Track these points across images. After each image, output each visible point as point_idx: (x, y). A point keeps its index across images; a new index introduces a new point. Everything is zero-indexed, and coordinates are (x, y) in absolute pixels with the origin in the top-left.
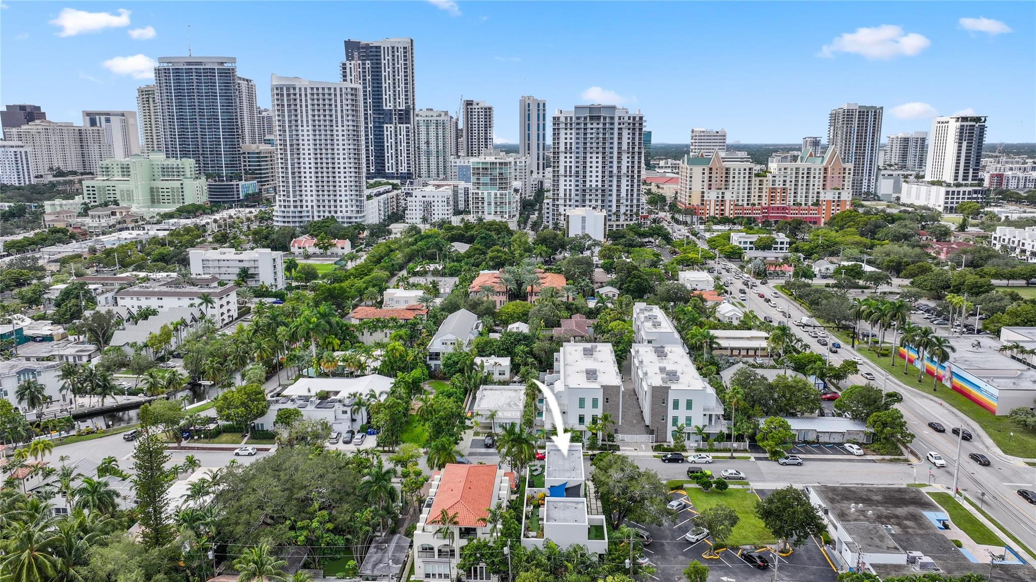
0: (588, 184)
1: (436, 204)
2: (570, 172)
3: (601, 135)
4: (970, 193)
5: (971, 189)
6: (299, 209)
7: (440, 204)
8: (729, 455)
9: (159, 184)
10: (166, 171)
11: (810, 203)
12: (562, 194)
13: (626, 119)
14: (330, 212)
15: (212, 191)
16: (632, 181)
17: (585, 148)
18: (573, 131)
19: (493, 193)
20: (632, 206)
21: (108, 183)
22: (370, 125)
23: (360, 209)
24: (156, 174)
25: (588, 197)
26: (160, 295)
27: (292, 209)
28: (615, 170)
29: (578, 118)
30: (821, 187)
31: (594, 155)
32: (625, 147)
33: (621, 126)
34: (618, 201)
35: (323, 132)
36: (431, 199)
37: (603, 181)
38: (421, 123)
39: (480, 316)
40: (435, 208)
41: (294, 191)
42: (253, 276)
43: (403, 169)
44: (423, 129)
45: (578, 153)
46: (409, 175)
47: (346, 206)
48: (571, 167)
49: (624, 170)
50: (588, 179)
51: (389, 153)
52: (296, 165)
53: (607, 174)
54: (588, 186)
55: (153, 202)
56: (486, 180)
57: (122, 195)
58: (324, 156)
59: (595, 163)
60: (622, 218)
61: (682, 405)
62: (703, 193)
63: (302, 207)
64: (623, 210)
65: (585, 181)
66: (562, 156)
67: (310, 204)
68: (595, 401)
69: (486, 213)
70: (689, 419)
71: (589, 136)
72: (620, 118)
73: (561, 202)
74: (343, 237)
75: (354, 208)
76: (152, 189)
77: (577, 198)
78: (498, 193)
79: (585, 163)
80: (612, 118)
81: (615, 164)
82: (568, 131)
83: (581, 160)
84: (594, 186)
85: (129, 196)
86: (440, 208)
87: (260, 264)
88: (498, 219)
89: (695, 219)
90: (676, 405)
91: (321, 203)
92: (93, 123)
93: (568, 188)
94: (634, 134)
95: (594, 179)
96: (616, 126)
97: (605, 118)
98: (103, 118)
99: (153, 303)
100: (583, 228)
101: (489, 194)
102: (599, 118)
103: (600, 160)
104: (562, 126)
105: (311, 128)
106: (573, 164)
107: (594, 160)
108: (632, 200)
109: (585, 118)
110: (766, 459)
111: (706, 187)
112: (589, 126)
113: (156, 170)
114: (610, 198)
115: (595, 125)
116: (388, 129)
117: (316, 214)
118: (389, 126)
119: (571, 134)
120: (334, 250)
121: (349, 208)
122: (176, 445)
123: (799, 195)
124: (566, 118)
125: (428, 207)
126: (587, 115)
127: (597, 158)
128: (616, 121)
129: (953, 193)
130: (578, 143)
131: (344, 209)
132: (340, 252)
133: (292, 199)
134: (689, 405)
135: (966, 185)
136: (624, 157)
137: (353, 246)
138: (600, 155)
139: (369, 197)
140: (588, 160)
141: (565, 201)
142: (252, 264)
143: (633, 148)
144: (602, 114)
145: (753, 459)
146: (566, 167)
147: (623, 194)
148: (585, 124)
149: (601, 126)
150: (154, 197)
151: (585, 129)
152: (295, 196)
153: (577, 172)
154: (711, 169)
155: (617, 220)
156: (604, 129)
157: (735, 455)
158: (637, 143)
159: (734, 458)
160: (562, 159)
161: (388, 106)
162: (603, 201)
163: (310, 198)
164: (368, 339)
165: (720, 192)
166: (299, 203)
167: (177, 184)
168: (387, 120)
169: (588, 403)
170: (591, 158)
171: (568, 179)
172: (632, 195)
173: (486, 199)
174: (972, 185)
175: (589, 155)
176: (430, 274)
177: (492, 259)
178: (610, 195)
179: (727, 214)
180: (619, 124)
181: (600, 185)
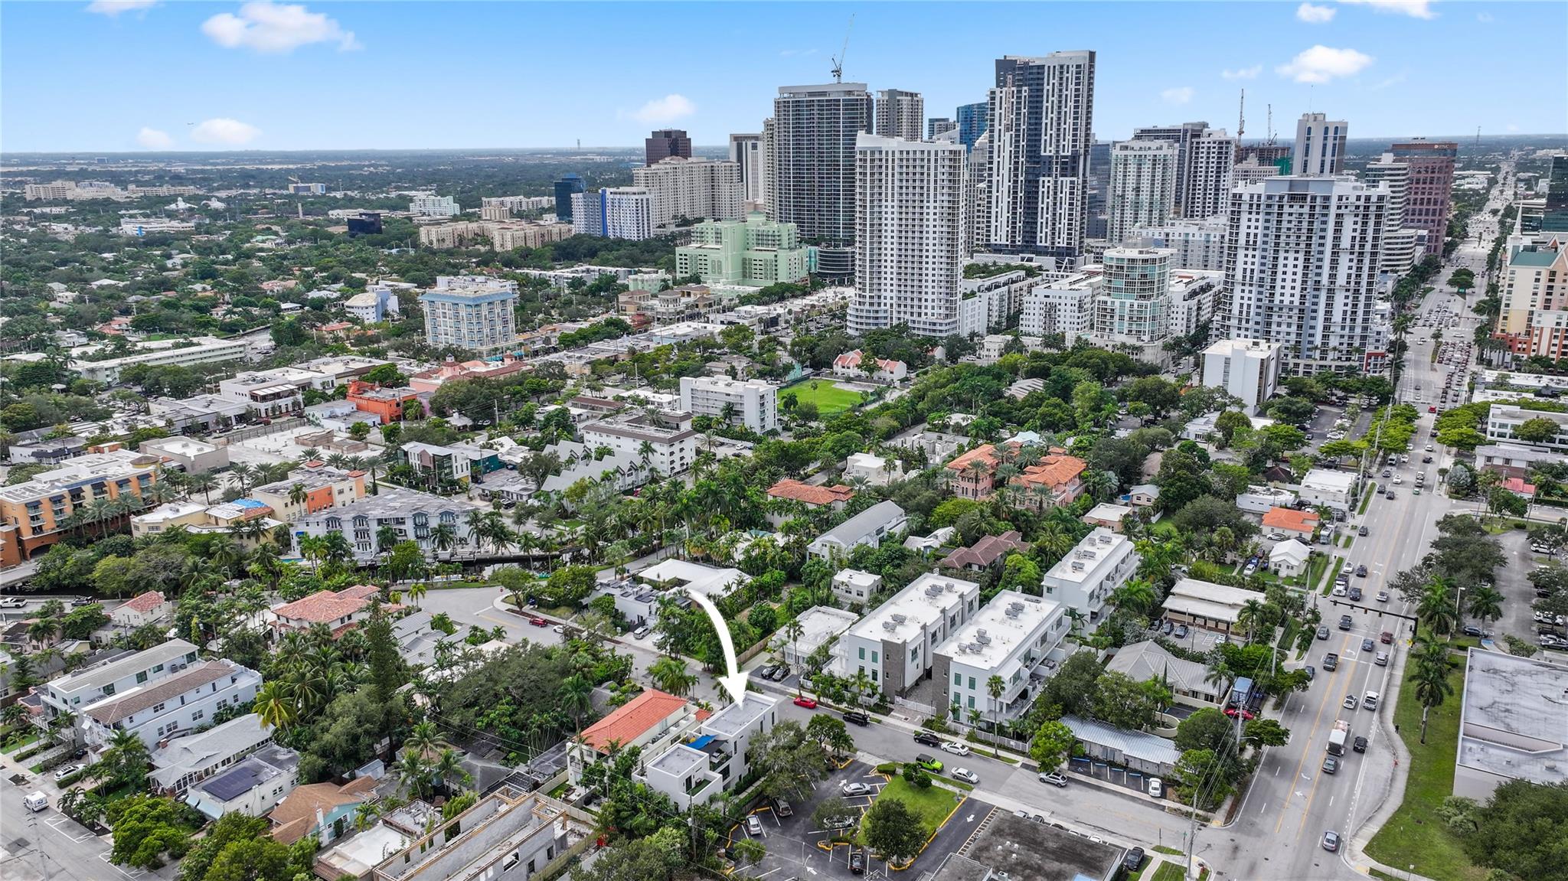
0: (1277, 298)
1: (1062, 307)
2: (1252, 278)
3: (1305, 225)
6: (876, 308)
7: (1069, 308)
9: (752, 255)
10: (762, 239)
12: (1236, 311)
13: (1353, 199)
14: (912, 314)
16: (1356, 298)
17: (1277, 244)
18: (1261, 217)
19: (1128, 302)
20: (1351, 337)
21: (700, 251)
23: (951, 310)
24: (751, 241)
25: (1275, 319)
26: (619, 434)
27: (867, 307)
28: (1325, 280)
29: (1269, 197)
31: (1291, 255)
32: (1345, 243)
33: (1343, 211)
34: (1326, 328)
35: (911, 210)
36: (1057, 301)
37: (1303, 297)
40: (1062, 313)
41: (871, 285)
42: (738, 413)
43: (1062, 242)
44: (1132, 168)
45: (1265, 250)
47: (933, 308)
48: (1252, 271)
49: (1341, 280)
50: (1278, 290)
53: (1311, 286)
54: (1277, 302)
56: (1120, 283)
58: (909, 241)
59: (1291, 266)
60: (1331, 355)
61: (965, 682)
62: (1532, 313)
63: (879, 305)
64: (1334, 342)
65: (1272, 295)
66: (1241, 253)
67: (888, 302)
68: (875, 654)
69: (1116, 331)
70: (972, 701)
71: (1285, 225)
72: (1340, 198)
73: (1234, 322)
74: (897, 358)
75: (943, 311)
76: (744, 261)
77: (1259, 319)
78: (1136, 303)
79: (1275, 266)
80: (1327, 198)
81: (1326, 271)
82: (1254, 216)
83: (1269, 262)
84: (1287, 302)
86: (1068, 314)
87: (745, 401)
88: (1131, 341)
90: (958, 681)
91: (902, 302)
93: (1246, 302)
94: (1365, 224)
95: (1288, 291)
96: (1333, 211)
97: (1314, 198)
98: (750, 144)
100: (1225, 376)
101: (1122, 304)
102: (1304, 198)
103: (1300, 263)
104: (1245, 207)
105: (896, 203)
106: (1256, 267)
107: (1291, 262)
108: (1352, 329)
109: (1281, 198)
110: (1034, 770)
111: (1540, 302)
112: (1286, 209)
113: (751, 237)
114: (1312, 323)
115: (1296, 209)
116: (1046, 182)
117: (895, 315)
118: (1046, 179)
119: (1257, 220)
120: (882, 374)
121: (936, 311)
124: (1252, 197)
125: (1050, 312)
126: (1285, 192)
127: (1296, 259)
128: (1334, 202)
130: (1266, 235)
131: (930, 311)
132: (888, 377)
133: (868, 294)
134: (972, 684)
136: (1344, 260)
137: (911, 366)
138: (1301, 256)
139: (969, 295)
140: (1281, 261)
141: (1240, 321)
142: (738, 400)
143: (1362, 246)
144: (1311, 192)
145: (1018, 765)
146: (1245, 270)
147: (1337, 317)
148: (1281, 207)
149: (1306, 210)
150: (746, 271)
151: (1280, 215)
152: (871, 291)
153: (1262, 279)
154: (1553, 273)
155: (1322, 359)
156: (1312, 215)
157: (1001, 753)
158: (1369, 238)
159: (997, 757)
160: (1241, 258)
161: (1047, 151)
162: (1300, 327)
163: (889, 294)
166: (876, 300)
169: (868, 655)
170: (1286, 258)
172: (1353, 320)
173: (1117, 311)
175: (1282, 255)
178: (1314, 318)
180: (1339, 207)
181: (1297, 301)
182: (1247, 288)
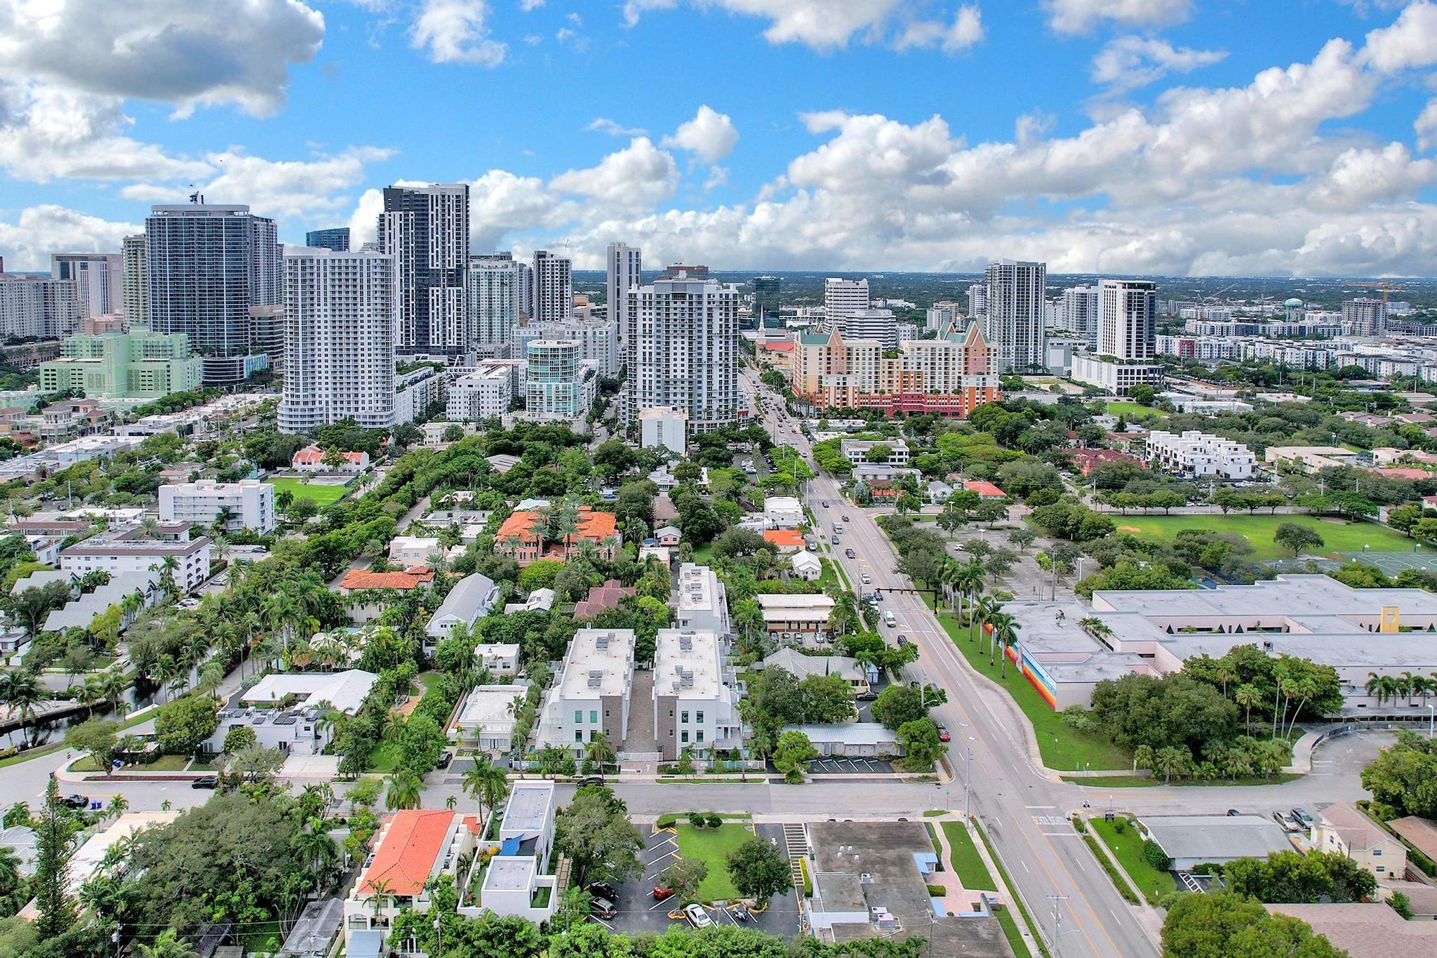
0: (672, 374)
1: (485, 394)
2: (650, 359)
3: (687, 316)
4: (1145, 372)
5: (1145, 367)
6: (310, 406)
7: (491, 394)
8: (740, 776)
9: (139, 366)
10: (150, 350)
11: (950, 390)
12: (640, 386)
13: (717, 298)
14: (349, 409)
15: (209, 369)
16: (727, 371)
17: (668, 332)
18: (653, 311)
19: (554, 385)
20: (727, 401)
21: (73, 366)
22: (411, 288)
23: (388, 404)
24: (136, 353)
25: (672, 390)
26: (114, 554)
27: (301, 406)
28: (705, 358)
29: (659, 296)
30: (962, 371)
31: (679, 340)
32: (716, 330)
34: (709, 395)
35: (344, 313)
36: (481, 389)
37: (690, 372)
38: (483, 276)
39: (496, 580)
40: (485, 400)
41: (305, 384)
42: (235, 516)
43: (453, 342)
44: (484, 282)
45: (659, 336)
46: (459, 350)
47: (370, 402)
48: (650, 353)
49: (716, 358)
50: (672, 368)
51: (434, 322)
52: (309, 352)
53: (694, 363)
54: (672, 378)
55: (130, 388)
56: (546, 369)
57: (90, 381)
58: (344, 341)
59: (679, 349)
60: (715, 415)
61: (692, 717)
62: (821, 377)
63: (314, 403)
64: (715, 405)
65: (668, 371)
66: (640, 340)
67: (324, 399)
68: (593, 713)
69: (545, 410)
70: (700, 736)
71: (672, 317)
72: (709, 296)
73: (639, 395)
74: (361, 449)
75: (380, 404)
76: (130, 374)
77: (659, 391)
78: (561, 385)
79: (668, 349)
80: (700, 296)
81: (705, 351)
82: (647, 311)
83: (663, 346)
84: (679, 377)
85: (99, 381)
86: (491, 400)
87: (243, 502)
88: (560, 418)
89: (811, 411)
90: (685, 717)
91: (339, 399)
92: (65, 274)
93: (647, 378)
94: (727, 315)
95: (679, 368)
96: (705, 305)
97: (691, 296)
98: (78, 263)
99: (103, 564)
100: (660, 435)
101: (549, 387)
102: (683, 296)
103: (686, 346)
104: (640, 304)
105: (329, 307)
106: (653, 351)
107: (679, 345)
108: (727, 394)
109: (667, 296)
110: (782, 781)
111: (824, 370)
112: (672, 305)
113: (136, 349)
114: (699, 391)
115: (679, 305)
116: (435, 292)
117: (331, 412)
118: (435, 289)
119: (650, 314)
120: (347, 466)
121: (374, 405)
122: (104, 774)
123: (937, 380)
124: (644, 296)
125: (475, 399)
126: (670, 292)
127: (683, 343)
128: (705, 298)
129: (1126, 372)
130: (659, 326)
131: (367, 405)
132: (354, 468)
133: (301, 393)
134: (700, 716)
135: (1141, 363)
136: (716, 341)
137: (372, 457)
138: (686, 340)
139: (401, 389)
140: (672, 345)
141: (644, 394)
142: (234, 502)
143: (727, 331)
144: (688, 292)
145: (767, 782)
146: (644, 353)
147: (716, 386)
148: (668, 303)
149: (686, 305)
150: (132, 383)
151: (668, 309)
152: (305, 390)
153: (658, 360)
154: (829, 349)
155: (709, 419)
156: (691, 309)
157: (748, 776)
158: (731, 325)
159: (745, 781)
160: (640, 344)
161: (435, 264)
162: (690, 395)
163: (324, 392)
164: (359, 614)
165: (841, 377)
166: (310, 399)
167: (163, 366)
168: (433, 282)
169: (586, 717)
170: (675, 343)
171: (647, 368)
172: (727, 388)
173: (545, 394)
174: (1147, 363)
175: (672, 340)
176: (457, 506)
177: (538, 484)
178: (700, 388)
179: (850, 405)
181: (686, 375)
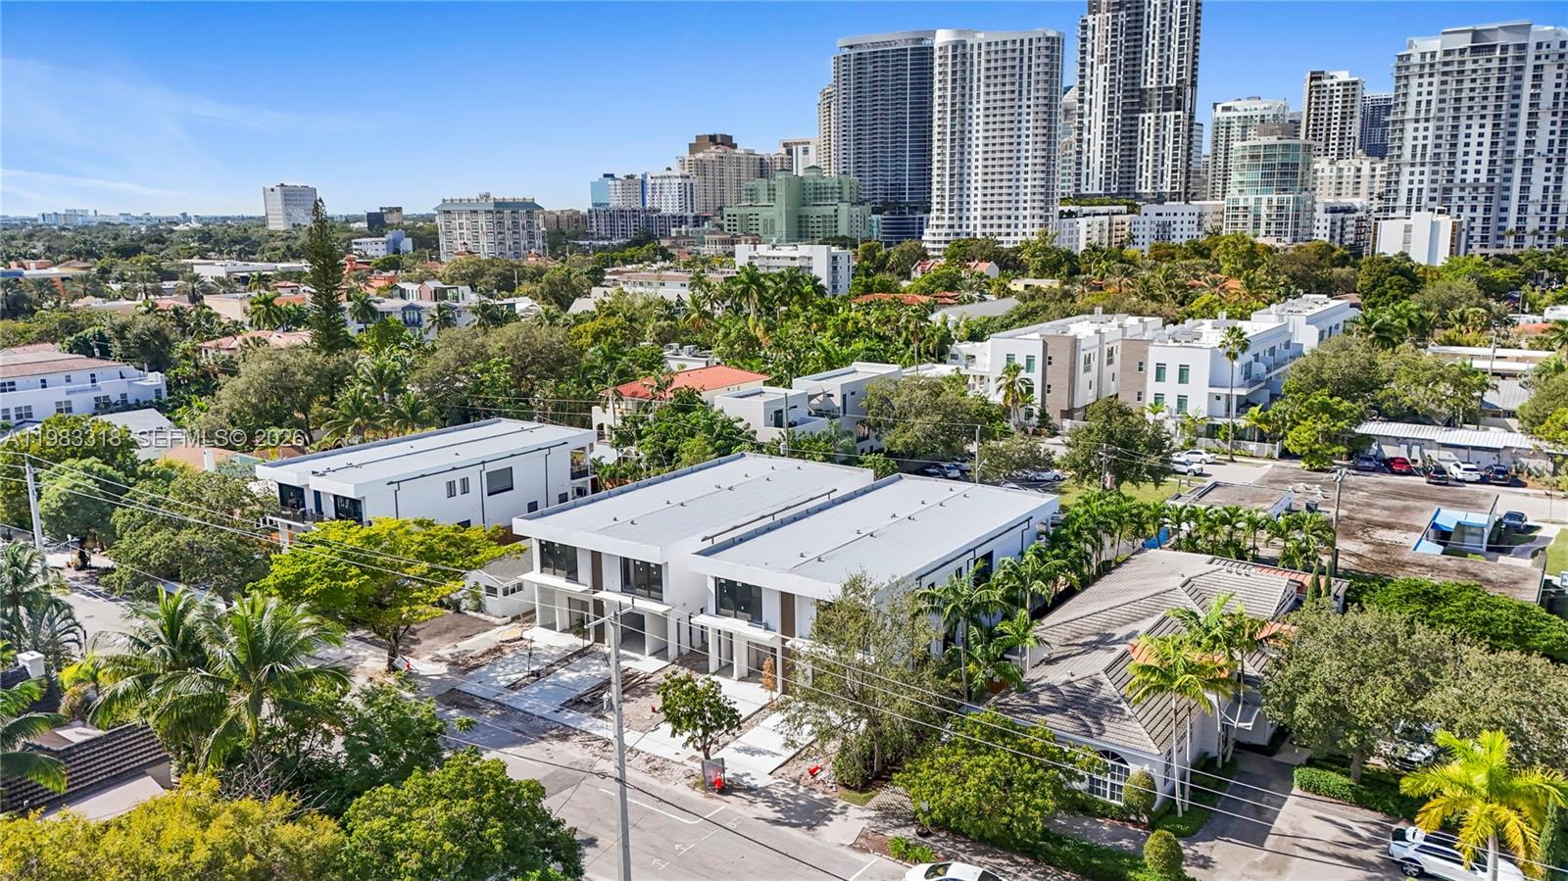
0: (1458, 176)
2: (1423, 155)
3: (1494, 83)
6: (956, 230)
9: (810, 210)
13: (1554, 47)
16: (1562, 169)
17: (1457, 109)
18: (1435, 79)
20: (1556, 218)
22: (1116, 117)
24: (807, 199)
25: (1455, 202)
27: (946, 229)
28: (1520, 148)
29: (1447, 54)
31: (1476, 122)
32: (1547, 101)
33: (1543, 61)
34: (1522, 208)
35: (999, 110)
37: (1491, 171)
40: (1176, 233)
41: (952, 203)
45: (1441, 119)
47: (1025, 226)
48: (1424, 147)
49: (1542, 148)
50: (1459, 167)
51: (1143, 161)
53: (1502, 160)
54: (1457, 181)
57: (765, 227)
59: (1477, 139)
60: (1530, 241)
61: (1172, 374)
63: (960, 226)
64: (1532, 223)
65: (1451, 173)
66: (1408, 127)
67: (972, 222)
70: (1182, 401)
71: (1467, 85)
72: (1539, 46)
73: (1400, 213)
76: (800, 218)
77: (1433, 205)
78: (1275, 197)
79: (1454, 137)
80: (1522, 47)
81: (1521, 137)
82: (1426, 79)
83: (1446, 133)
84: (1470, 180)
85: (772, 225)
90: (1160, 372)
91: (988, 221)
95: (1471, 167)
96: (1530, 62)
97: (1505, 48)
100: (1406, 242)
101: (1258, 201)
102: (1491, 48)
103: (1488, 131)
104: (1413, 72)
105: (982, 105)
106: (1430, 142)
107: (1475, 130)
109: (1463, 52)
112: (1469, 65)
114: (1504, 204)
115: (1482, 64)
116: (1146, 120)
118: (1146, 116)
119: (1430, 84)
124: (1423, 55)
125: (1164, 231)
126: (1467, 45)
127: (1482, 126)
128: (1531, 52)
130: (1442, 101)
133: (947, 215)
134: (1184, 375)
136: (1545, 122)
138: (1489, 122)
140: (1463, 131)
144: (1502, 42)
146: (1415, 147)
147: (1536, 193)
148: (1462, 63)
149: (1495, 64)
151: (1461, 73)
153: (1437, 155)
156: (1502, 70)
160: (1408, 134)
161: (1149, 82)
162: (1488, 210)
163: (973, 213)
166: (957, 221)
170: (1469, 127)
173: (1251, 210)
175: (1464, 122)
178: (1506, 198)
180: (1538, 58)
181: (1483, 178)
182: (1417, 169)
